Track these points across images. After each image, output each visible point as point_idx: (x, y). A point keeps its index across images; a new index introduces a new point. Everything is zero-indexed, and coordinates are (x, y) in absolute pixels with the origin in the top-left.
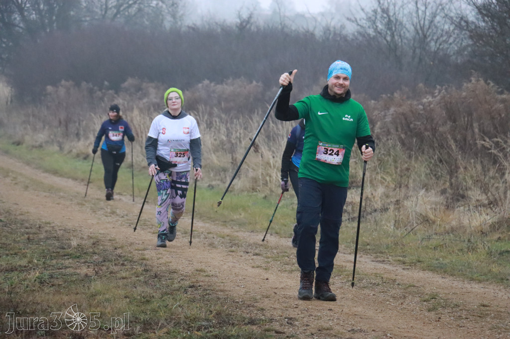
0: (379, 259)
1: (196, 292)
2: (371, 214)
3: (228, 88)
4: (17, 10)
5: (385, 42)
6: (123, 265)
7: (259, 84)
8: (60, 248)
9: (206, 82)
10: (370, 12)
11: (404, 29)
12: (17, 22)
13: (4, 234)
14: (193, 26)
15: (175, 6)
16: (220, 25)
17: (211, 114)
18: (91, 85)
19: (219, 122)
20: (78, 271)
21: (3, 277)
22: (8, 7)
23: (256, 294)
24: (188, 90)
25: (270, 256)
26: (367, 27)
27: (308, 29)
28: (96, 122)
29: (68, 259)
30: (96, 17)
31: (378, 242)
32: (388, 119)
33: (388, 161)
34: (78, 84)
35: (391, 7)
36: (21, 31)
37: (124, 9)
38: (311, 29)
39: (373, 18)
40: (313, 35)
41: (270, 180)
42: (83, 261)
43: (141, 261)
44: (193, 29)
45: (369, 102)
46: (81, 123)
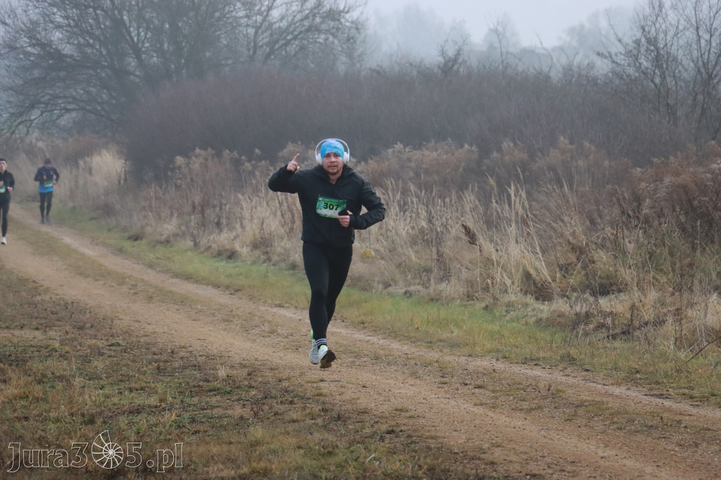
0: (655, 392)
1: (396, 440)
2: (639, 328)
3: (429, 155)
4: (131, 52)
5: (653, 86)
6: (291, 403)
7: (473, 148)
8: (204, 381)
9: (399, 146)
10: (631, 43)
11: (680, 67)
12: (131, 69)
13: (124, 362)
14: (378, 69)
15: (352, 41)
16: (415, 67)
17: (405, 192)
18: (236, 154)
19: (417, 204)
20: (230, 412)
21: (127, 422)
22: (119, 47)
23: (482, 442)
24: (371, 159)
25: (498, 388)
26: (626, 64)
27: (541, 70)
28: (244, 205)
29: (215, 395)
30: (241, 60)
31: (651, 369)
32: (662, 193)
33: (661, 254)
34: (219, 154)
35: (661, 36)
36: (137, 80)
37: (281, 47)
38: (545, 69)
39: (635, 52)
40: (548, 77)
41: (492, 283)
42: (235, 398)
43: (317, 398)
44: (378, 73)
45: (634, 171)
46: (223, 207)
